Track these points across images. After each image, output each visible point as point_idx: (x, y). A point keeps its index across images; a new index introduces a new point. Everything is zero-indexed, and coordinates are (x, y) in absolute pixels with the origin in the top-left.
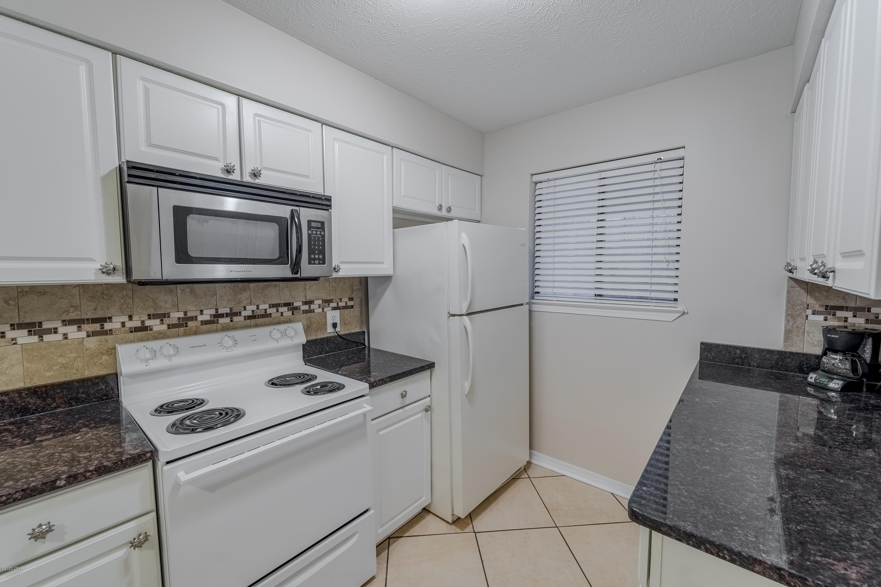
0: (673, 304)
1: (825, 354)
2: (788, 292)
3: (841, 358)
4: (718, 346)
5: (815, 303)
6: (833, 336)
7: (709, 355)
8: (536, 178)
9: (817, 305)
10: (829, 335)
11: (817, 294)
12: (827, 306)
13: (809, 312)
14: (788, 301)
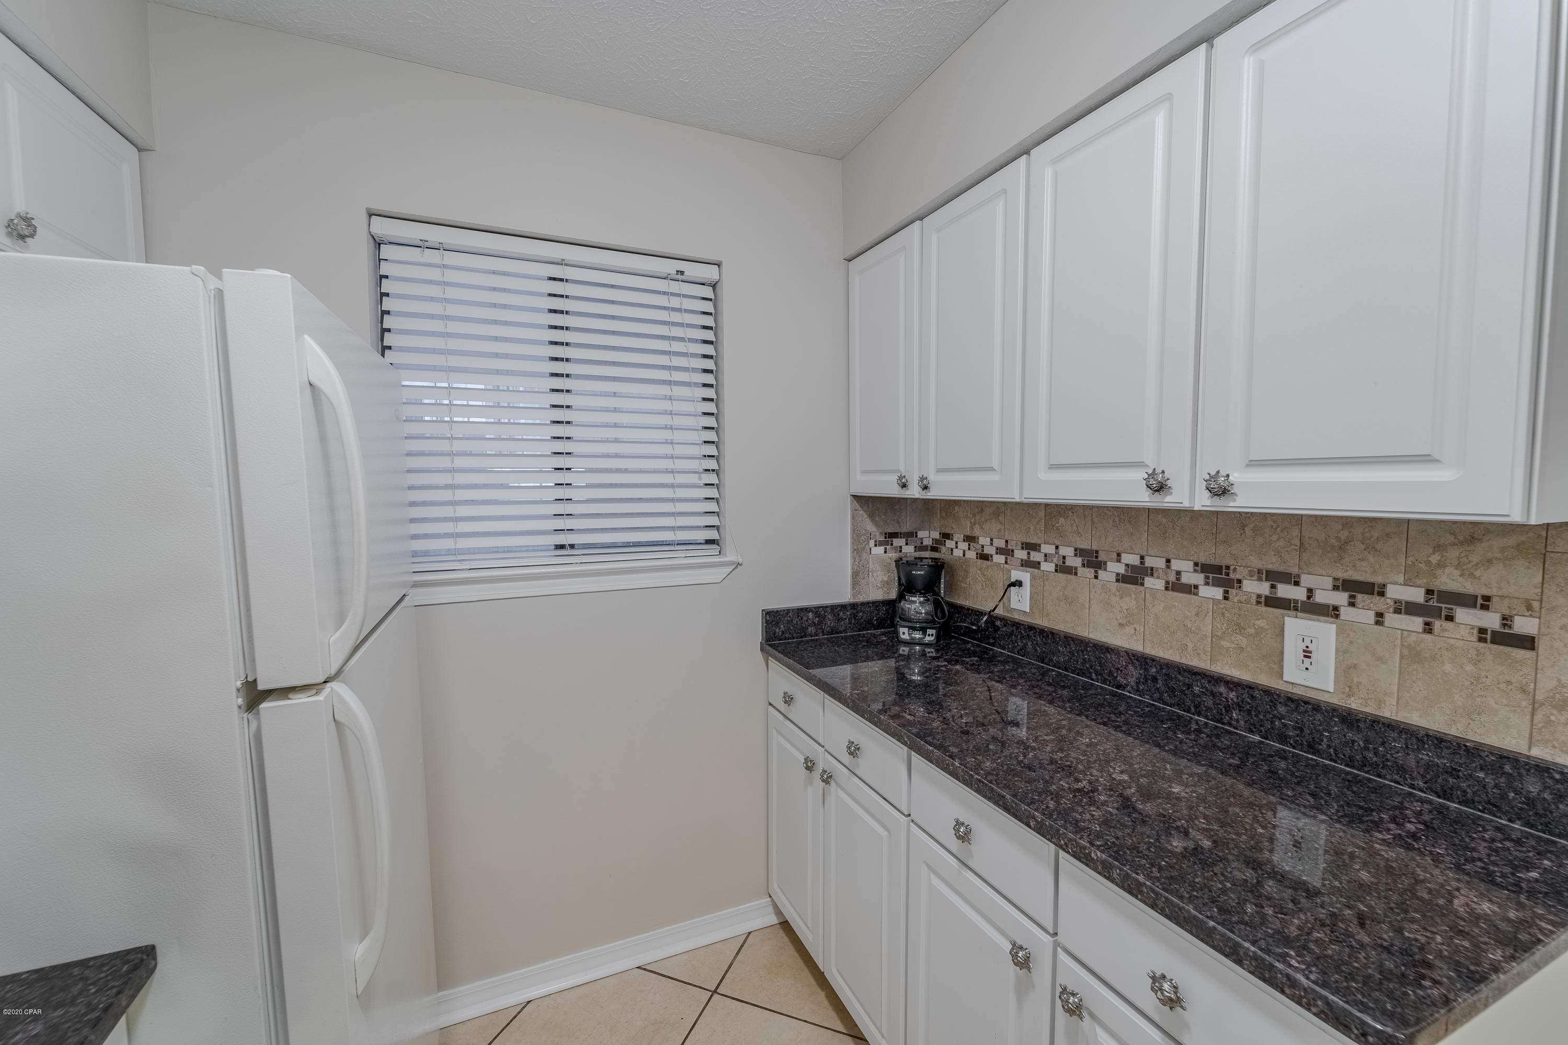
0: (714, 549)
1: (901, 597)
2: (853, 518)
3: (922, 599)
4: (788, 611)
5: (876, 531)
6: (919, 573)
7: (777, 630)
8: (381, 227)
9: (878, 533)
10: (914, 572)
11: (877, 519)
12: (886, 534)
13: (872, 543)
14: (853, 531)
